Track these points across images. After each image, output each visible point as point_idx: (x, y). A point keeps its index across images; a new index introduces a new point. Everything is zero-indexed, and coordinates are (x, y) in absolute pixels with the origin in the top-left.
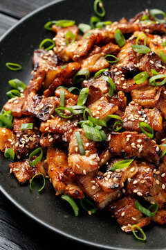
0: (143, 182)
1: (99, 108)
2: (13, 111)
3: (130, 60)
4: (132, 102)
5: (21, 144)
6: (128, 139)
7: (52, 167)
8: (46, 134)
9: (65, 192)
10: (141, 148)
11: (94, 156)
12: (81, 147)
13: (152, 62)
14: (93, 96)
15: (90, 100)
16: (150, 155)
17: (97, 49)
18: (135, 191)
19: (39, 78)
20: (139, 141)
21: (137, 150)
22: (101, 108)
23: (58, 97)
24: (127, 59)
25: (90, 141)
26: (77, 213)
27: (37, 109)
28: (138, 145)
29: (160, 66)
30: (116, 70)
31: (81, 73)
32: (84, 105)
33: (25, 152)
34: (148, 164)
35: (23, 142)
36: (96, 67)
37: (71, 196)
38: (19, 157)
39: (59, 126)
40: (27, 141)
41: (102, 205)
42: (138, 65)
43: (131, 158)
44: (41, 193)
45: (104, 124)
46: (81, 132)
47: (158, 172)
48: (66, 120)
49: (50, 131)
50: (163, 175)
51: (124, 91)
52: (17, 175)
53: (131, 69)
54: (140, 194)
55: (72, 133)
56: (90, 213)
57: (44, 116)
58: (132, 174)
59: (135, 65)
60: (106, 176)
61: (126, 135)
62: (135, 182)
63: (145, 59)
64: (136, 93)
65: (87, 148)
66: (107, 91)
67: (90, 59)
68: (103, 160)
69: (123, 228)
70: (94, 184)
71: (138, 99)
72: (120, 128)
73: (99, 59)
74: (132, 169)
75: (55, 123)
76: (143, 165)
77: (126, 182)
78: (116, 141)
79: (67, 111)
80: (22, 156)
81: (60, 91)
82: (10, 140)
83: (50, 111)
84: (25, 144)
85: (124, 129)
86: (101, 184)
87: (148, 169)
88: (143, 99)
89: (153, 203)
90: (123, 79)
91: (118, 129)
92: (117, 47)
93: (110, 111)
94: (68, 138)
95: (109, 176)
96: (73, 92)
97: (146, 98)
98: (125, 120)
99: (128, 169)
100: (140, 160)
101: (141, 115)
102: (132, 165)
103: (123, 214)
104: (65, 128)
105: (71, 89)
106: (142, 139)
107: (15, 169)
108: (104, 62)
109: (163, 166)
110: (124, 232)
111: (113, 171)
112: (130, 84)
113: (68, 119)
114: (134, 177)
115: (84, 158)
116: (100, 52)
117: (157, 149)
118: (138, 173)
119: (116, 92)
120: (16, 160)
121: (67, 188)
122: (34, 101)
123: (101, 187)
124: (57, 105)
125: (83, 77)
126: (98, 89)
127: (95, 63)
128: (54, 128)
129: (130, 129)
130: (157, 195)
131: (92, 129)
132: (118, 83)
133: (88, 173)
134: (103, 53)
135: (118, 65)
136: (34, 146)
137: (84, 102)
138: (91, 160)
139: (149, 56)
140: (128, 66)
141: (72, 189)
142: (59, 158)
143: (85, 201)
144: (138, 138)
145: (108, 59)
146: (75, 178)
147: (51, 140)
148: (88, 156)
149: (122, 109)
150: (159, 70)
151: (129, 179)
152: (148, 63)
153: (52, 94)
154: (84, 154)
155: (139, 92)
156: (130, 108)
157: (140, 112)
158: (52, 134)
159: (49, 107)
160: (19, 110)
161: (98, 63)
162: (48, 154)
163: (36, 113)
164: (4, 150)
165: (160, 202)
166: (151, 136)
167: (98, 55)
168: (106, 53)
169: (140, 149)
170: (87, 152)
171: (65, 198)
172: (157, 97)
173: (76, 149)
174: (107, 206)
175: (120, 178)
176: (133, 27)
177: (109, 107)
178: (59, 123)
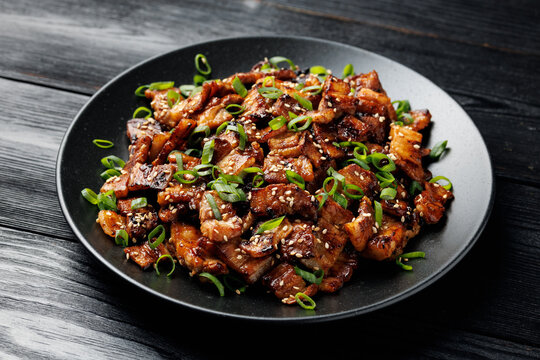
0: (300, 241)
1: (231, 163)
2: (116, 190)
3: (260, 106)
4: (271, 152)
5: (136, 223)
6: (274, 193)
7: (180, 243)
8: (166, 206)
9: (202, 269)
10: (291, 200)
11: (234, 219)
12: (216, 211)
13: (287, 105)
14: (219, 154)
15: (217, 156)
16: (305, 208)
17: (215, 100)
18: (292, 253)
19: (144, 146)
20: (289, 192)
21: (288, 205)
22: (235, 163)
23: (174, 162)
24: (256, 105)
25: (226, 202)
26: (222, 293)
27: (149, 179)
28: (288, 198)
29: (299, 108)
30: (243, 119)
31: (198, 130)
32: (211, 163)
33: (142, 232)
34: (304, 221)
35: (138, 220)
36: (217, 120)
37: (211, 272)
38: (134, 240)
39: (182, 192)
40: (143, 219)
41: (253, 277)
42: (270, 110)
43: (280, 216)
44: (172, 277)
45: (240, 180)
46: (212, 194)
47: (317, 229)
48: (190, 186)
49: (171, 200)
50: (325, 231)
51: (258, 141)
52: (137, 260)
53: (262, 116)
54: (299, 255)
55: (200, 199)
56: (238, 292)
57: (161, 185)
58: (285, 235)
59: (267, 111)
60: (254, 240)
61: (270, 189)
62: (291, 242)
63: (278, 103)
64: (273, 142)
65: (224, 211)
66: (237, 144)
67: (208, 113)
68: (245, 225)
69: (284, 301)
70: (240, 253)
71: (279, 148)
72: (262, 183)
73: (218, 112)
74: (285, 228)
75: (177, 191)
76: (297, 223)
77: (280, 244)
78: (259, 199)
79: (189, 176)
80: (139, 238)
81: (175, 156)
82: (118, 223)
83: (168, 178)
84: (141, 223)
85: (267, 183)
86: (249, 249)
87: (305, 226)
88: (284, 148)
89: (317, 269)
90: (254, 128)
91: (259, 184)
92: (238, 97)
93: (246, 164)
94: (197, 205)
95: (257, 240)
96: (192, 154)
97: (288, 147)
98: (266, 172)
99: (280, 229)
100: (293, 216)
101: (285, 165)
102: (283, 224)
103: (282, 283)
104: (191, 194)
105: (188, 152)
106: (292, 189)
107: (132, 254)
108: (225, 114)
109: (322, 220)
110: (286, 305)
111: (261, 234)
112: (264, 133)
113: (193, 184)
114: (290, 237)
115: (221, 223)
116: (219, 103)
117: (313, 198)
118: (293, 232)
119: (248, 144)
120: (131, 244)
121: (205, 263)
122: (143, 171)
123: (248, 253)
124: (174, 171)
125: (202, 134)
126: (225, 142)
127: (214, 116)
128: (176, 196)
129: (274, 181)
130: (321, 257)
131: (227, 186)
132: (249, 132)
133: (230, 239)
134: (222, 104)
135: (245, 114)
136: (152, 225)
137: (210, 160)
138: (231, 223)
139: (282, 99)
140: (258, 113)
141: (212, 263)
142: (187, 233)
143: (232, 277)
144: (286, 190)
145: (230, 110)
146: (214, 248)
147: (174, 211)
148: (226, 220)
149: (259, 162)
150: (298, 113)
151: (283, 240)
152: (282, 107)
153: (164, 160)
154: (221, 219)
155: (278, 141)
156: (269, 160)
157: (283, 162)
158: (175, 205)
159: (165, 173)
160: (123, 188)
161: (218, 116)
162: (172, 230)
163: (149, 184)
164: (114, 233)
165: (324, 267)
166: (302, 186)
167: (217, 107)
168: (226, 104)
169: (291, 203)
170: (225, 215)
171: (204, 275)
172: (302, 142)
173: (210, 213)
174: (260, 279)
175: (272, 240)
176: (254, 76)
177: (244, 159)
178: (182, 189)
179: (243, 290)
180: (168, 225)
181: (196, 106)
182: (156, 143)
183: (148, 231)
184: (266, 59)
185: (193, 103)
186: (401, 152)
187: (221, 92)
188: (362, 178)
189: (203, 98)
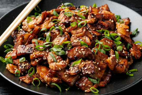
0: (89, 67)
1: (58, 40)
2: (12, 56)
3: (66, 19)
4: (73, 36)
5: (22, 67)
6: (76, 50)
7: (41, 73)
8: (34, 60)
9: (51, 82)
10: (84, 52)
11: (62, 61)
12: (55, 59)
13: (76, 18)
14: (53, 38)
15: (52, 39)
16: (90, 55)
17: (47, 18)
18: (87, 72)
19: (21, 38)
20: (82, 49)
22: (59, 40)
23: (34, 43)
24: (64, 18)
25: (58, 55)
26: (61, 90)
27: (25, 50)
28: (82, 52)
29: (81, 19)
30: (60, 24)
31: (42, 30)
32: (50, 41)
33: (25, 71)
34: (89, 60)
36: (49, 26)
37: (56, 82)
39: (40, 53)
40: (25, 65)
41: (72, 83)
42: (70, 20)
43: (80, 59)
44: (40, 86)
45: (62, 47)
46: (52, 53)
47: (95, 63)
49: (36, 57)
50: (98, 63)
51: (67, 32)
52: (25, 81)
53: (67, 22)
54: (89, 73)
55: (47, 55)
56: (67, 90)
57: (31, 51)
58: (83, 66)
59: (68, 20)
60: (71, 69)
61: (75, 49)
62: (86, 68)
63: (73, 17)
64: (73, 32)
65: (58, 59)
66: (59, 34)
67: (45, 23)
68: (66, 64)
69: (86, 91)
70: (66, 74)
71: (75, 34)
72: (71, 47)
73: (49, 23)
74: (83, 63)
75: (38, 53)
76: (86, 61)
77: (81, 69)
78: (71, 53)
79: (41, 47)
80: (24, 73)
81: (34, 41)
82: (15, 68)
83: (33, 49)
84: (24, 67)
85: (73, 47)
86: (70, 72)
87: (90, 62)
88: (77, 34)
89: (97, 78)
90: (65, 27)
91: (69, 48)
92: (56, 17)
93: (64, 40)
94: (46, 58)
95: (72, 69)
96: (41, 40)
97: (79, 33)
98: (72, 43)
99: (80, 64)
100: (85, 58)
101: (79, 40)
102: (81, 62)
103: (84, 84)
104: (44, 54)
105: (39, 39)
106: (83, 48)
107: (23, 79)
108: (52, 24)
109: (96, 59)
110: (87, 93)
111: (73, 66)
112: (69, 29)
113: (43, 50)
114: (85, 67)
115: (57, 63)
117: (92, 51)
118: (86, 65)
119: (63, 33)
120: (21, 75)
121: (52, 79)
122: (22, 47)
123: (70, 74)
124: (35, 46)
126: (54, 33)
127: (48, 25)
128: (38, 55)
129: (76, 46)
130: (97, 74)
131: (58, 49)
132: (63, 29)
133: (61, 69)
134: (50, 20)
135: (60, 22)
136: (29, 68)
138: (61, 63)
139: (74, 16)
140: (65, 21)
141: (55, 79)
142: (44, 69)
143: (64, 84)
145: (54, 22)
146: (56, 73)
147: (37, 61)
148: (59, 62)
149: (69, 39)
150: (81, 20)
151: (82, 68)
152: (74, 18)
153: (30, 43)
154: (57, 62)
155: (75, 31)
156: (72, 38)
157: (78, 39)
158: (37, 59)
159: (32, 47)
160: (15, 55)
161: (49, 24)
162: (37, 69)
163: (25, 52)
164: (14, 72)
165: (99, 77)
166: (87, 47)
167: (48, 21)
168: (52, 19)
169: (84, 53)
170: (58, 60)
171: (53, 84)
172: (84, 30)
173: (53, 60)
174: (75, 84)
175: (78, 68)
176: (60, 9)
178: (39, 52)
179: (68, 89)
180: (35, 67)
181: (40, 22)
182: (25, 37)
183: (28, 70)
184: (62, 4)
185: (38, 20)
186: (122, 33)
187: (49, 16)
188: (109, 43)
189: (42, 18)
